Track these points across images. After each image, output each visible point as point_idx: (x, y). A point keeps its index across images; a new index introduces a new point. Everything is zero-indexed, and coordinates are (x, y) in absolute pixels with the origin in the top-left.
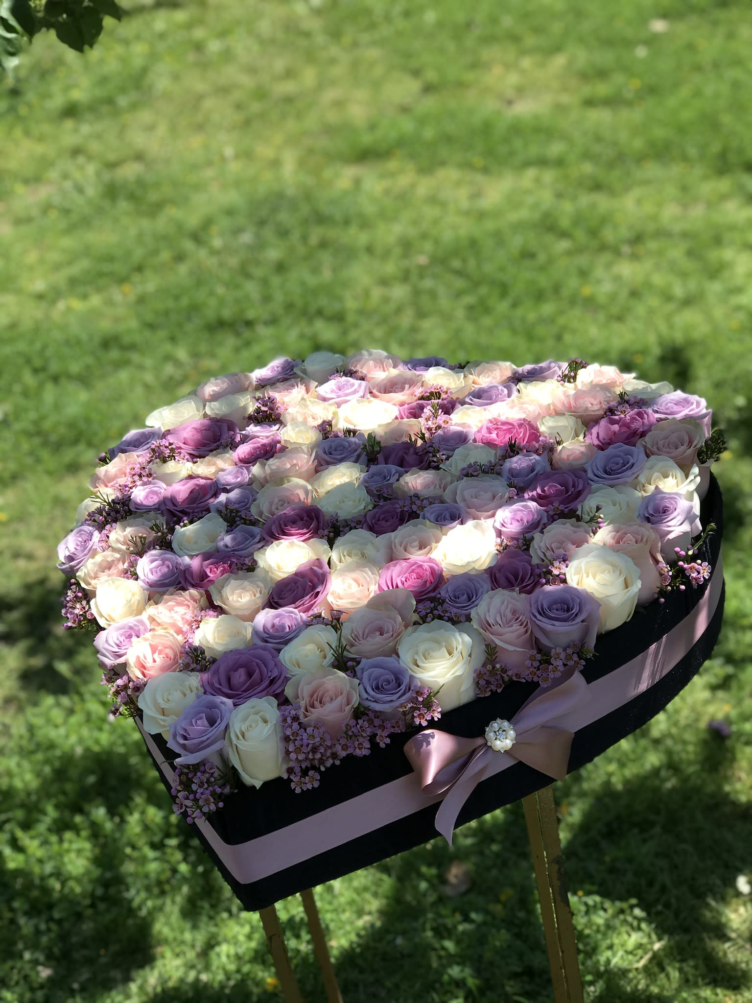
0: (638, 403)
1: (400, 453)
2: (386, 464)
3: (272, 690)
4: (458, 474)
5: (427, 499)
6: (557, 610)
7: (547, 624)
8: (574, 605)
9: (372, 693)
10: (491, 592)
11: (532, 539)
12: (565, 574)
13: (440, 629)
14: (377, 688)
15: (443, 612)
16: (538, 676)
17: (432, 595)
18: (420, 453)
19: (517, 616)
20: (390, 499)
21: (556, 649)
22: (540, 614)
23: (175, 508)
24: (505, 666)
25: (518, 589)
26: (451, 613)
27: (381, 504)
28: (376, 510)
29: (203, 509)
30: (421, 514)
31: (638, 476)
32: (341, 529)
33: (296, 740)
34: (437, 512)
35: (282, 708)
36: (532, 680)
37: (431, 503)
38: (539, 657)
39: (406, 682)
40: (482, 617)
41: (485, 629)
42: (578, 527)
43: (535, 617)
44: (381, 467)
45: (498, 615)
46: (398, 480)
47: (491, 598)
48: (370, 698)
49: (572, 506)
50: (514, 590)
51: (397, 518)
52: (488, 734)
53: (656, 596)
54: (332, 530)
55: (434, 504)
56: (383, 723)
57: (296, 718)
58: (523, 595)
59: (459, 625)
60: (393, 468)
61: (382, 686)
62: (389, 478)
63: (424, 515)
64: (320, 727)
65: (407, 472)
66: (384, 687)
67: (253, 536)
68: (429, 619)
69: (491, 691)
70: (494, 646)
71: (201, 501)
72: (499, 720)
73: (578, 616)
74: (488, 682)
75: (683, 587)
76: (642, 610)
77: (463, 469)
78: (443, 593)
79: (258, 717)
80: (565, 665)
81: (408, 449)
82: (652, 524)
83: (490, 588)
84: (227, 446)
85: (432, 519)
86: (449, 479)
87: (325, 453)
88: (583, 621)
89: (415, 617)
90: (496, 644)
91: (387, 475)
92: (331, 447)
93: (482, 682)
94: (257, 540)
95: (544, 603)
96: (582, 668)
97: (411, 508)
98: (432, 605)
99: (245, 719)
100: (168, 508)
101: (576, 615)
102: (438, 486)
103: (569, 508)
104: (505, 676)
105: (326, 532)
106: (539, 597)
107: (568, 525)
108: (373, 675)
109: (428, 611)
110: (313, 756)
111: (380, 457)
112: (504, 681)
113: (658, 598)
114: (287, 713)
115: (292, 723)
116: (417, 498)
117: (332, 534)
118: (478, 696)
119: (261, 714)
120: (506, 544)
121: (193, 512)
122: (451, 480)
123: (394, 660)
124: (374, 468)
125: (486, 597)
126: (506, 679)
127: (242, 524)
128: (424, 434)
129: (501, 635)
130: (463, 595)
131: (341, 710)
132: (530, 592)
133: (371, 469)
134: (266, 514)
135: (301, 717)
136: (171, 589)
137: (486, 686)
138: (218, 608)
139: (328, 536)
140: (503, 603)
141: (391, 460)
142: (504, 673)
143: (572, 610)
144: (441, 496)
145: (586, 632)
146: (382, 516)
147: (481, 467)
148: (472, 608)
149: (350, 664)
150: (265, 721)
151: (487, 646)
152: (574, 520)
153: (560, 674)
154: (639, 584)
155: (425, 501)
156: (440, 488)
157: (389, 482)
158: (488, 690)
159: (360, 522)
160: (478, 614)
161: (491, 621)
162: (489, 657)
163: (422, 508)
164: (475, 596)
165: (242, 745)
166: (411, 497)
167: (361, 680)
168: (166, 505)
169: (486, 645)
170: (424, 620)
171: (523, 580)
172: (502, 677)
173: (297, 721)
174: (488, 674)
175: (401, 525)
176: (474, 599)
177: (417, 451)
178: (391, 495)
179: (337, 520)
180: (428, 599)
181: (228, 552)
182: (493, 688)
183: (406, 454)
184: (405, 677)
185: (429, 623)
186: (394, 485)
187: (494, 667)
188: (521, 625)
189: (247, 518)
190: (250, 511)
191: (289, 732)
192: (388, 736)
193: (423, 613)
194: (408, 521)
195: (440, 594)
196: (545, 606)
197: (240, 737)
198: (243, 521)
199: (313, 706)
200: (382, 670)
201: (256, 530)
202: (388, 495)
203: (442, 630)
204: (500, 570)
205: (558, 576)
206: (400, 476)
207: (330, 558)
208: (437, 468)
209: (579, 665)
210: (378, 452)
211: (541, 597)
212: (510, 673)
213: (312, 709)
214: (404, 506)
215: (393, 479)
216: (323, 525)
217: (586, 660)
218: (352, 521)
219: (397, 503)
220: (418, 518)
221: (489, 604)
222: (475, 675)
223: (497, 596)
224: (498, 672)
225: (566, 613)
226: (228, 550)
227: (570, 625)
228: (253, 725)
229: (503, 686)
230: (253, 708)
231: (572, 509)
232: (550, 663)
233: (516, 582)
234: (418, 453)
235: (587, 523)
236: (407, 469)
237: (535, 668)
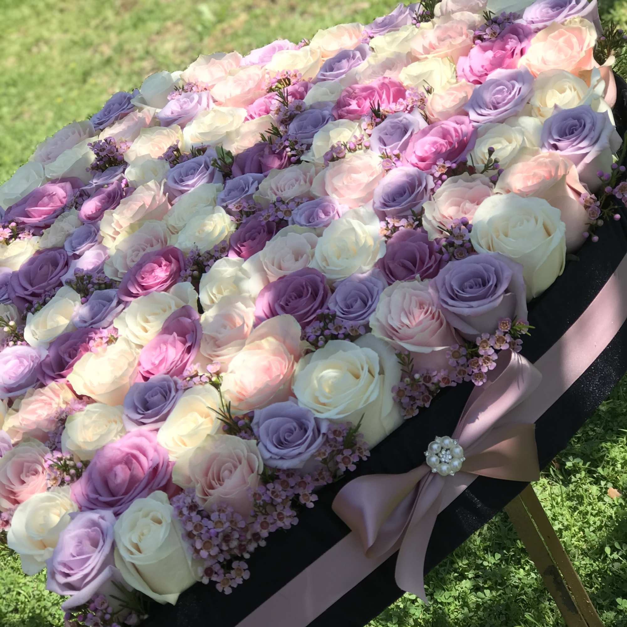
0: (508, 19)
1: (255, 157)
2: (243, 174)
3: (156, 484)
4: (322, 162)
5: (293, 200)
6: (471, 287)
7: (463, 309)
8: (489, 276)
9: (274, 450)
10: (388, 289)
11: (423, 210)
12: (470, 241)
13: (338, 351)
14: (281, 444)
15: (336, 329)
16: (468, 374)
17: (319, 312)
18: (277, 151)
19: (426, 308)
20: (254, 213)
21: (481, 337)
22: (453, 299)
23: (26, 292)
24: (427, 373)
25: (418, 276)
26: (345, 328)
27: (244, 221)
28: (240, 229)
29: (54, 285)
30: (290, 219)
31: (530, 100)
32: (205, 263)
33: (201, 533)
34: (306, 213)
35: (175, 499)
36: (463, 380)
37: (298, 204)
38: (463, 351)
39: (311, 425)
40: (384, 322)
41: (391, 335)
42: (473, 180)
43: (446, 303)
44: (238, 179)
45: (403, 314)
46: (257, 189)
47: (390, 296)
48: (274, 456)
49: (460, 159)
50: (414, 278)
51: (264, 231)
52: (429, 459)
53: (587, 234)
54: (195, 267)
55: (301, 203)
56: (302, 478)
57: (193, 507)
58: (426, 281)
59: (358, 341)
60: (250, 176)
61: (285, 440)
62: (247, 189)
63: (293, 220)
64: (226, 508)
65: (266, 176)
66: (289, 439)
67: (110, 300)
68: (321, 343)
69: (418, 407)
70: (407, 353)
71: (52, 276)
72: (438, 439)
73: (499, 286)
74: (412, 398)
75: (618, 216)
76: (574, 257)
77: (327, 154)
78: (331, 305)
79: (148, 520)
80: (497, 351)
81: (263, 150)
82: (561, 150)
83: (386, 284)
84: (72, 206)
85: (303, 223)
86: (313, 169)
87: (176, 182)
88: (506, 291)
89: (306, 345)
90: (408, 351)
91: (244, 186)
92: (181, 174)
93: (405, 400)
94: (114, 303)
95: (452, 283)
96: (520, 348)
97: (277, 216)
98: (322, 324)
99: (133, 527)
100: (17, 295)
101: (496, 286)
102: (302, 182)
103: (458, 162)
104: (429, 385)
105: (189, 272)
106: (444, 279)
107: (460, 181)
108: (270, 429)
109: (319, 333)
110: (228, 545)
111: (235, 169)
112: (431, 392)
113: (590, 237)
114: (181, 504)
115: (189, 514)
116: (281, 203)
117: (196, 273)
118: (406, 418)
119: (152, 514)
120: (394, 226)
121: (45, 291)
122: (316, 170)
123: (293, 404)
124: (229, 182)
125: (383, 296)
126: (432, 388)
127: (96, 290)
128: (276, 129)
129: (412, 338)
130: (356, 301)
131: (245, 482)
132: (434, 274)
133: (227, 185)
134: (121, 270)
135: (199, 502)
136: (29, 389)
137: (412, 403)
138: (84, 398)
139: (192, 276)
140: (404, 298)
141: (246, 169)
142: (428, 382)
143: (489, 282)
144: (309, 191)
145: (514, 304)
146: (247, 235)
147: (345, 146)
148: (369, 314)
149: (241, 423)
150: (160, 522)
151: (399, 355)
152: (466, 174)
153: (494, 364)
154: (562, 227)
155: (290, 204)
156: (306, 182)
157: (248, 193)
158: (415, 407)
159: (224, 248)
160: (378, 320)
161: (396, 324)
162: (406, 369)
163: (289, 212)
164: (370, 299)
165: (139, 560)
166: (274, 204)
167: (258, 439)
168: (16, 292)
169: (396, 354)
170: (316, 345)
171: (423, 262)
172: (427, 387)
173: (195, 511)
174: (409, 388)
175: (269, 239)
176: (370, 303)
177: (273, 149)
178: (254, 208)
179: (199, 255)
180: (317, 319)
181: (86, 327)
182: (420, 403)
183: (262, 156)
184: (310, 422)
185: (323, 346)
186: (254, 196)
187: (413, 379)
188: (433, 318)
189: (100, 282)
190: (103, 273)
191: (190, 527)
192: (314, 492)
193: (313, 338)
194: (278, 230)
195: (328, 309)
196: (455, 287)
197: (134, 550)
198: (96, 287)
199: (212, 487)
200: (281, 418)
201: (112, 292)
202: (250, 208)
203: (341, 351)
204: (393, 259)
205: (462, 246)
206: (259, 183)
207: (199, 300)
208: (299, 162)
209: (516, 346)
210: (231, 164)
211: (447, 277)
212: (435, 380)
213: (211, 491)
214: (269, 216)
215: (252, 190)
216: (185, 265)
217: (523, 337)
218: (216, 251)
219: (261, 215)
220: (288, 225)
221: (389, 303)
222: (394, 395)
223: (396, 291)
224: (421, 383)
225: (482, 288)
226: (87, 324)
227: (490, 302)
228: (145, 531)
229: (431, 398)
230: (140, 510)
231: (461, 162)
232: (478, 356)
233: (415, 267)
234: (275, 151)
235: (482, 173)
236: (265, 173)
237: (462, 365)
